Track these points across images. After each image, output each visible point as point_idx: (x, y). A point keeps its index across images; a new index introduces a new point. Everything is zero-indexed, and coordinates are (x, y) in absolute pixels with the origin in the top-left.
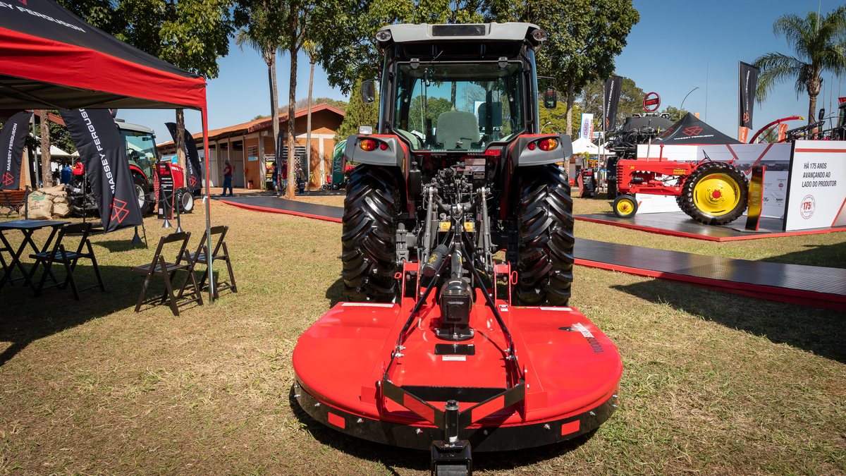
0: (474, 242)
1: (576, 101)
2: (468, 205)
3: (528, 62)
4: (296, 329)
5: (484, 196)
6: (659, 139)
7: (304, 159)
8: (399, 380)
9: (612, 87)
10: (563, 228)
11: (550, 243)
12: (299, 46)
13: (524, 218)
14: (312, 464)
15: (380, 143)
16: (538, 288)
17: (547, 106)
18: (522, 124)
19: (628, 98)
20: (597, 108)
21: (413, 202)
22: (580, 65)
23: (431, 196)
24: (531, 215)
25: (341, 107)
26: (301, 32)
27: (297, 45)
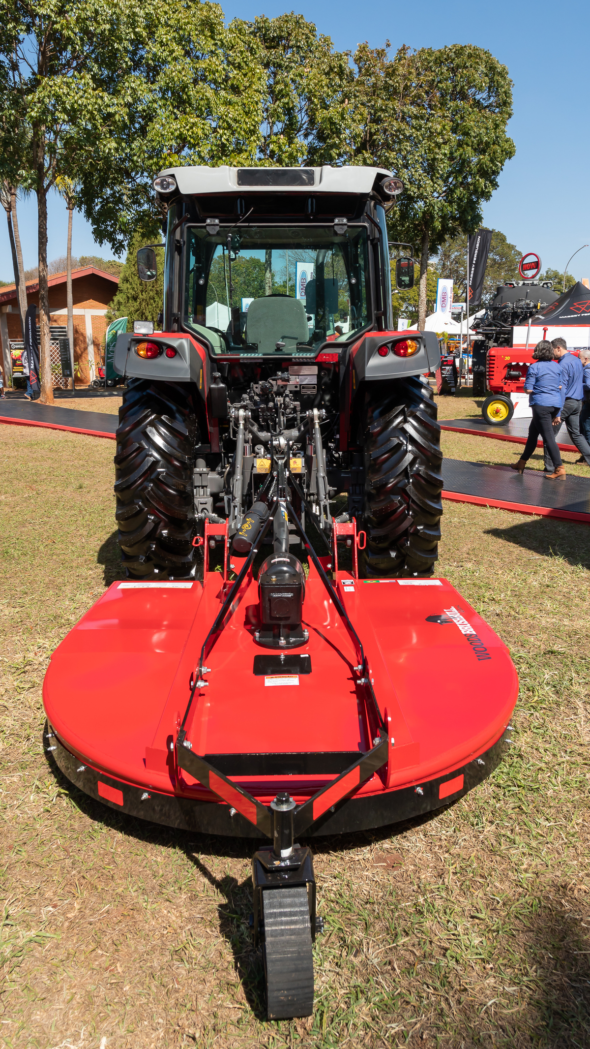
0: (304, 486)
1: (430, 262)
2: (295, 433)
3: (376, 225)
4: (55, 617)
5: (317, 421)
6: (540, 317)
7: (64, 346)
8: (203, 719)
9: (478, 245)
10: (427, 467)
11: (410, 489)
12: (49, 186)
13: (374, 453)
14: (77, 858)
15: (164, 348)
16: (393, 550)
17: (400, 283)
18: (368, 318)
19: (497, 258)
20: (457, 271)
21: (217, 429)
22: (437, 214)
23: (242, 422)
24: (384, 449)
25: (114, 270)
26: (50, 164)
27: (46, 182)
